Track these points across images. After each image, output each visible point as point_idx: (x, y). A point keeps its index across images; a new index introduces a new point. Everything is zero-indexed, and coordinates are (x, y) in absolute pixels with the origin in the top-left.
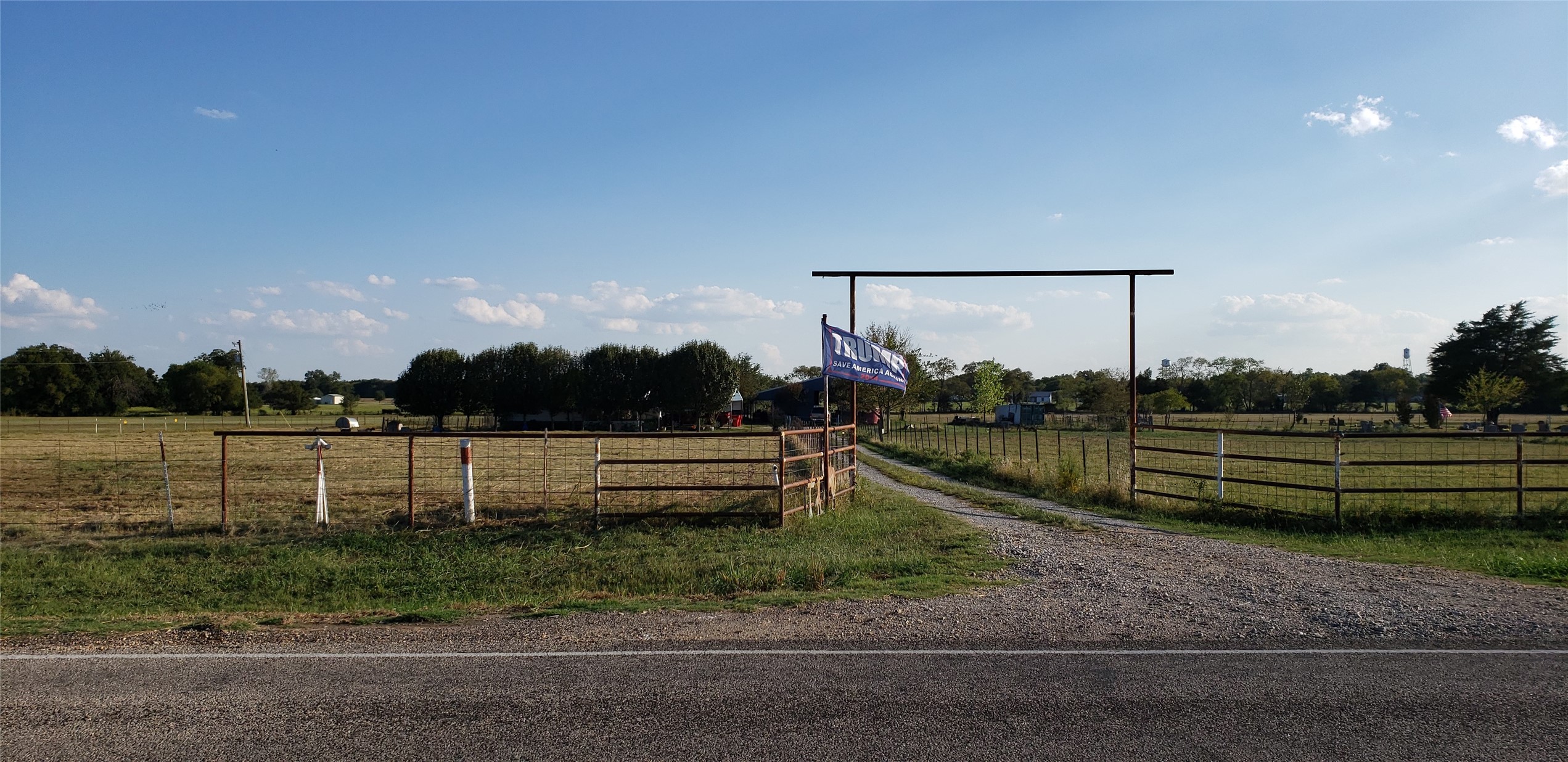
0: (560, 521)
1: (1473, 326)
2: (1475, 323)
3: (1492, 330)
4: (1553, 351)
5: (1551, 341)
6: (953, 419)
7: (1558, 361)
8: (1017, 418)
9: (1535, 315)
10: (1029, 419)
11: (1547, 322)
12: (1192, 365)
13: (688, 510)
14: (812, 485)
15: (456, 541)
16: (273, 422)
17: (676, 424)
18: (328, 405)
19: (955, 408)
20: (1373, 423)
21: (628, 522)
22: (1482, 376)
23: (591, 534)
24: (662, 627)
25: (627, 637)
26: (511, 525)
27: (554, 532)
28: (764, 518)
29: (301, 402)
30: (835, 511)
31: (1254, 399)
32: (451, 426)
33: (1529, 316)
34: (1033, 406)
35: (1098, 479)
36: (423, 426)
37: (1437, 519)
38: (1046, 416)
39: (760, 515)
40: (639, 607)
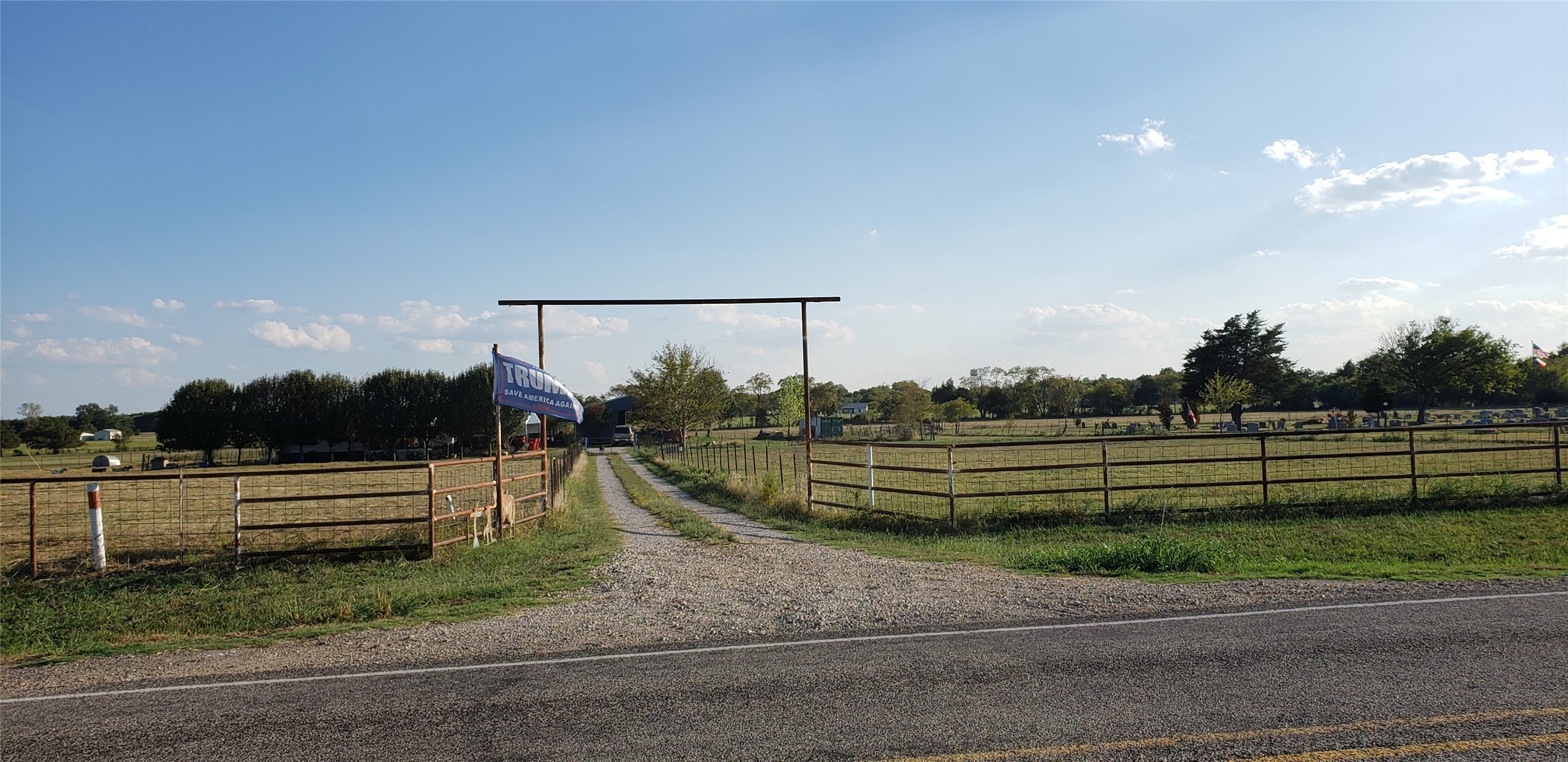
0: (197, 563)
1: (1217, 333)
2: (1218, 331)
4: (1283, 355)
5: (1281, 346)
6: (758, 433)
7: (1288, 364)
8: (818, 431)
10: (828, 432)
11: (1277, 329)
12: (989, 374)
13: (337, 546)
14: (478, 514)
15: (75, 589)
16: (19, 463)
17: (467, 450)
18: (100, 442)
19: (771, 422)
20: (1139, 425)
21: (270, 561)
22: (1219, 380)
23: (226, 574)
24: (158, 668)
25: (109, 679)
26: (143, 569)
27: (187, 574)
28: (413, 550)
29: (65, 439)
30: (513, 538)
31: (1048, 405)
32: (223, 460)
33: (1262, 323)
34: (831, 418)
35: (791, 491)
36: (192, 462)
37: (1036, 518)
38: (844, 427)
39: (407, 547)
40: (159, 648)
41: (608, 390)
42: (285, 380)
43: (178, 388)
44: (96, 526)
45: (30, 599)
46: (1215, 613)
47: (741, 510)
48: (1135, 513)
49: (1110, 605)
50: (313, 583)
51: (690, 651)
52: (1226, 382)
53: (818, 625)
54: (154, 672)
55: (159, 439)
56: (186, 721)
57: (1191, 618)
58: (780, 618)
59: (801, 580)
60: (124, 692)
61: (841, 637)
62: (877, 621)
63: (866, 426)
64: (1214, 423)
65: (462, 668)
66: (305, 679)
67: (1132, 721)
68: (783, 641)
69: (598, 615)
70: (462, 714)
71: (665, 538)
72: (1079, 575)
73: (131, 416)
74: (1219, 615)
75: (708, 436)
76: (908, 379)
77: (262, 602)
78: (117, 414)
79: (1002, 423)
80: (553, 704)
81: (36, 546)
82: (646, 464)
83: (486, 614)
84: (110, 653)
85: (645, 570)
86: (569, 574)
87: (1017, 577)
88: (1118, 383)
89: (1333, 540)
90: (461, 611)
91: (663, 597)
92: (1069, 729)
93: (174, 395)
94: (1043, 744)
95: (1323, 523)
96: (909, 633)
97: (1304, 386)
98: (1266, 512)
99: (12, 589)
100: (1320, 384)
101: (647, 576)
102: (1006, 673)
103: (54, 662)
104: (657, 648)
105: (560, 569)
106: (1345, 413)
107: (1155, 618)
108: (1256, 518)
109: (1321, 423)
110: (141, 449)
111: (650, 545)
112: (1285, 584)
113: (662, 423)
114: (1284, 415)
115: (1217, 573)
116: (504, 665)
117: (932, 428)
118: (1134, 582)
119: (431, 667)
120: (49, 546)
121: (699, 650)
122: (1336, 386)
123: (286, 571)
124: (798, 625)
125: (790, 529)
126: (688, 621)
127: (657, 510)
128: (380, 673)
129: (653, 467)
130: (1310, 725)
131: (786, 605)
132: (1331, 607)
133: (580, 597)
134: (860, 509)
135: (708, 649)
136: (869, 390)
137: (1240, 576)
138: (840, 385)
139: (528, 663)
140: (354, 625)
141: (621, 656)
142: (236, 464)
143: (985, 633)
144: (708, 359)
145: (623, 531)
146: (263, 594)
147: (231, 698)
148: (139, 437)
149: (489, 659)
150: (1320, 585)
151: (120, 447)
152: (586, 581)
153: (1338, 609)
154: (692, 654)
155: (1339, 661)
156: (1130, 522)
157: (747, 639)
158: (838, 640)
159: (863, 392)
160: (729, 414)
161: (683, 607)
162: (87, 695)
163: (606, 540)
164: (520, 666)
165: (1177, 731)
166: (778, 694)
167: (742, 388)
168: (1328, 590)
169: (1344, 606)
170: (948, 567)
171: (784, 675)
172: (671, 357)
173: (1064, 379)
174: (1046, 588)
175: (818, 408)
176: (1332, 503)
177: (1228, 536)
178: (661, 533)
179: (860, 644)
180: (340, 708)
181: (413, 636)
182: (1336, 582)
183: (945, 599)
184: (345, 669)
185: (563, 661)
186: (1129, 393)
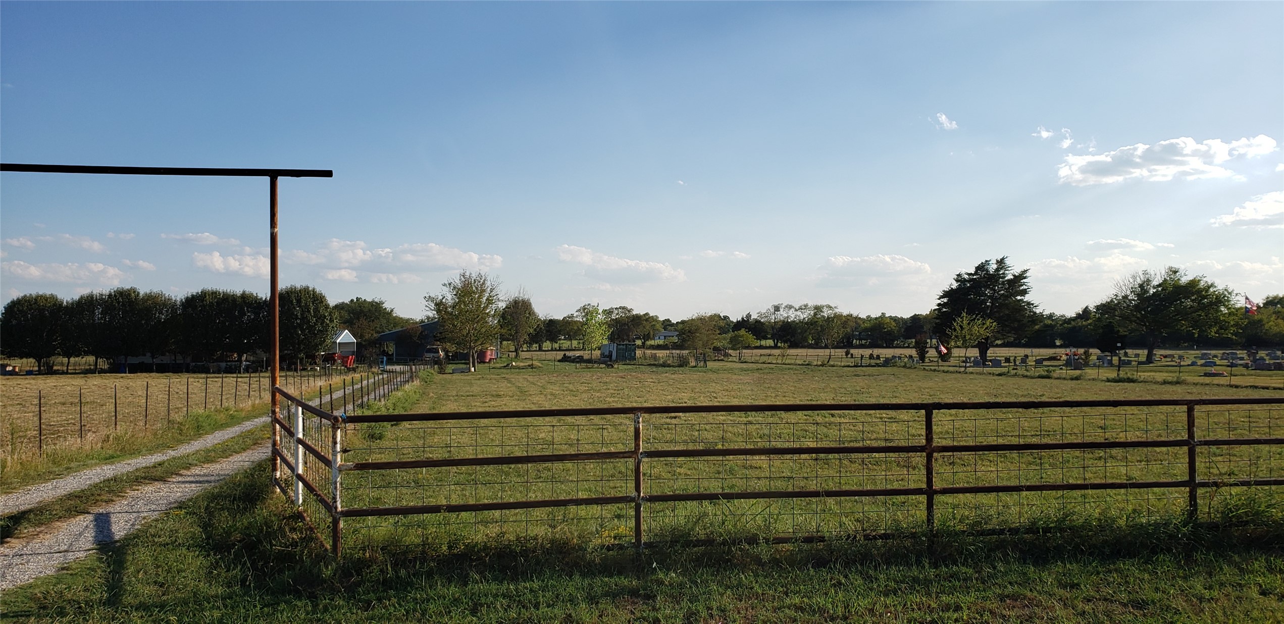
1: (968, 277)
3: (982, 280)
4: (1027, 298)
5: (1026, 289)
6: (562, 356)
7: (1032, 306)
8: (614, 355)
9: (1014, 268)
10: (624, 356)
11: (1023, 274)
12: (782, 310)
20: (898, 358)
22: (964, 319)
33: (1010, 269)
34: (627, 345)
38: (638, 352)
52: (971, 321)
88: (894, 320)
93: (6, 306)
97: (1047, 326)
98: (931, 545)
100: (1061, 325)
106: (1081, 351)
109: (1059, 360)
114: (1028, 351)
175: (636, 335)
186: (901, 328)
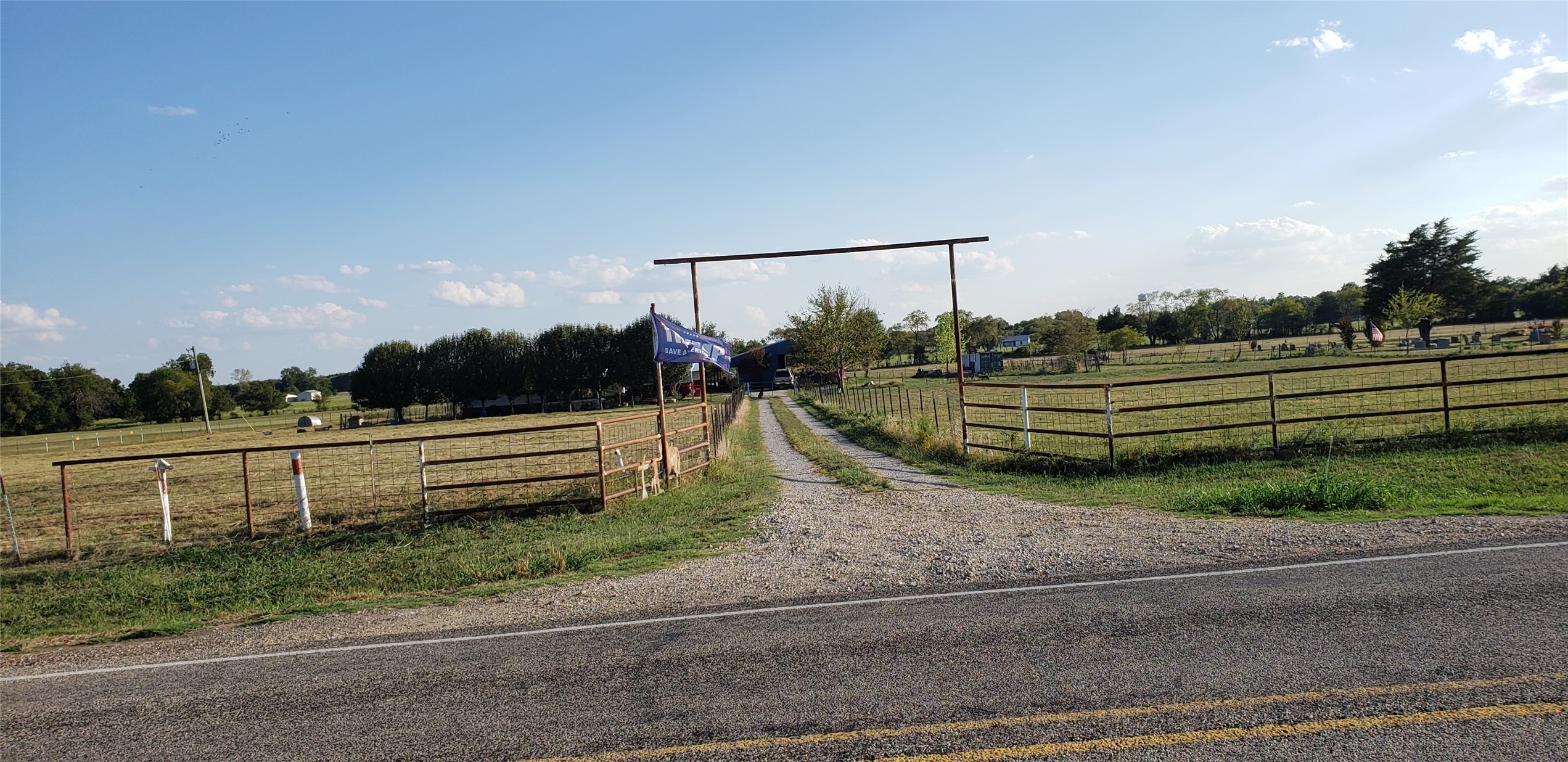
2: (1402, 243)
3: (1419, 248)
4: (1475, 265)
5: (1474, 255)
6: (916, 372)
7: (1482, 274)
8: (977, 367)
9: (1458, 230)
10: (988, 367)
11: (1468, 237)
12: (1158, 299)
13: (516, 502)
14: (645, 467)
15: (287, 548)
16: (235, 426)
17: (638, 399)
18: (303, 402)
19: (930, 359)
20: (1319, 346)
21: (455, 519)
22: (1403, 296)
23: (416, 533)
24: (358, 626)
25: (318, 638)
26: (344, 529)
27: (382, 533)
28: (585, 504)
29: (273, 401)
30: (679, 488)
31: (1221, 328)
32: (412, 417)
33: (1452, 232)
34: (991, 353)
35: (946, 434)
36: (385, 419)
37: (1200, 456)
38: (1005, 361)
39: (581, 501)
40: (358, 607)
41: (768, 335)
42: (463, 339)
43: (367, 351)
44: (301, 491)
45: (250, 559)
46: (1380, 555)
47: (897, 454)
48: (1305, 446)
49: (1270, 549)
50: (494, 539)
51: (842, 603)
52: (1411, 297)
53: (967, 575)
54: (356, 630)
55: (354, 399)
56: (383, 679)
57: (1354, 561)
58: (930, 569)
59: (954, 528)
60: (330, 650)
61: (990, 589)
62: (1028, 571)
63: (1028, 359)
64: (1399, 340)
65: (629, 623)
66: (487, 636)
67: (1280, 675)
68: (933, 593)
69: (756, 567)
70: (627, 670)
71: (822, 486)
72: (1241, 516)
73: (328, 377)
74: (1384, 558)
75: (866, 376)
76: (1071, 309)
77: (449, 558)
78: (316, 376)
79: (1172, 349)
80: (712, 659)
81: (251, 508)
82: (805, 407)
83: (651, 568)
84: (317, 612)
85: (802, 520)
86: (730, 525)
87: (1176, 520)
88: (1296, 301)
89: (1523, 469)
90: (629, 565)
91: (818, 548)
92: (1213, 683)
93: (365, 357)
94: (1188, 699)
95: (1512, 450)
96: (1059, 584)
97: (1502, 295)
98: (1449, 441)
99: (234, 549)
100: (1521, 292)
101: (804, 526)
102: (1154, 625)
103: (271, 621)
104: (811, 600)
105: (722, 520)
106: (1549, 323)
107: (1316, 562)
108: (1437, 447)
109: (1521, 335)
110: (339, 408)
111: (807, 492)
112: (1461, 522)
113: (820, 365)
114: (1479, 328)
115: (1389, 510)
116: (668, 619)
117: (1096, 359)
118: (1298, 522)
119: (601, 623)
120: (262, 507)
121: (850, 603)
122: (1539, 294)
123: (470, 528)
124: (948, 576)
125: (945, 473)
126: (841, 572)
127: (815, 456)
128: (554, 630)
129: (813, 410)
130: (1471, 678)
131: (937, 556)
132: (1508, 547)
133: (740, 548)
134: (1016, 451)
135: (859, 602)
136: (1031, 322)
137: (1412, 514)
138: (999, 318)
139: (690, 617)
140: (531, 582)
141: (777, 609)
142: (424, 420)
143: (1137, 583)
144: (862, 300)
145: (782, 478)
146: (449, 551)
147: (421, 656)
148: (337, 396)
149: (656, 614)
150: (1499, 521)
151: (321, 407)
152: (745, 531)
153: (1516, 549)
154: (844, 607)
155: (1510, 608)
156: (1299, 456)
157: (898, 591)
158: (986, 591)
159: (1024, 324)
160: (886, 353)
161: (836, 558)
162: (299, 653)
163: (766, 489)
164: (682, 621)
165: (1326, 685)
166: (925, 648)
167: (899, 326)
168: (1508, 528)
169: (1524, 546)
170: (1104, 511)
171: (931, 628)
172: (826, 299)
173: (1239, 300)
174: (1204, 532)
175: (977, 343)
176: (1524, 429)
177: (1406, 467)
178: (819, 480)
179: (1008, 596)
180: (517, 666)
181: (584, 592)
182: (1518, 519)
183: (1099, 547)
184: (523, 626)
185: (722, 614)
186: (1309, 311)
